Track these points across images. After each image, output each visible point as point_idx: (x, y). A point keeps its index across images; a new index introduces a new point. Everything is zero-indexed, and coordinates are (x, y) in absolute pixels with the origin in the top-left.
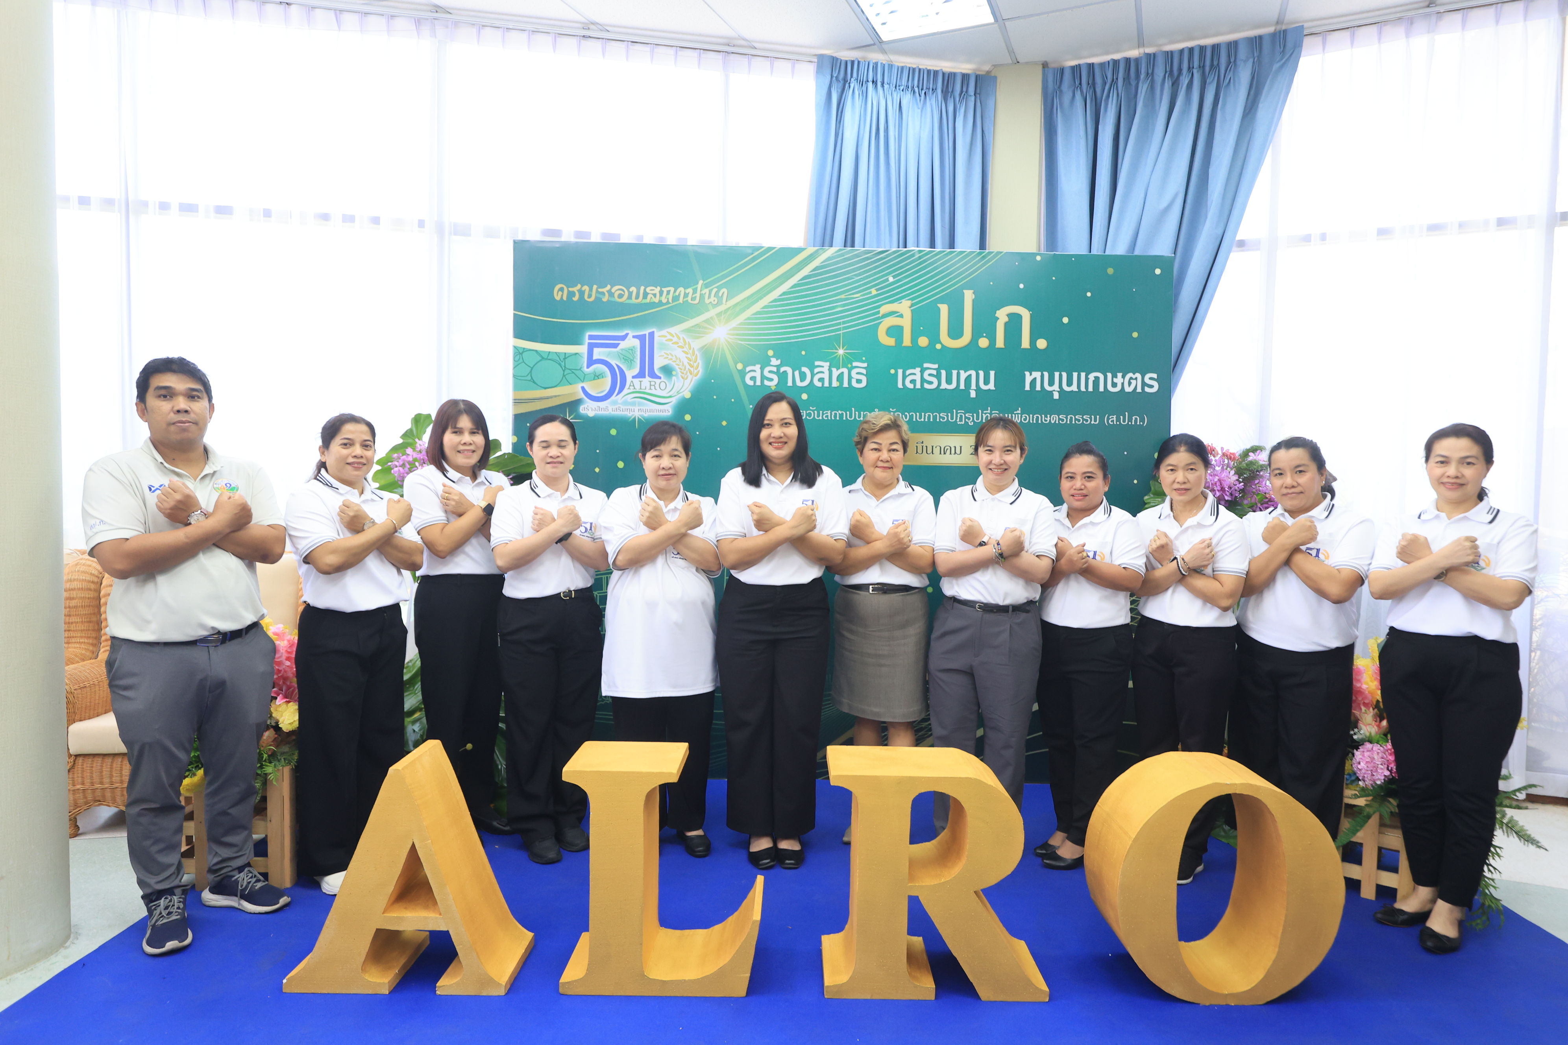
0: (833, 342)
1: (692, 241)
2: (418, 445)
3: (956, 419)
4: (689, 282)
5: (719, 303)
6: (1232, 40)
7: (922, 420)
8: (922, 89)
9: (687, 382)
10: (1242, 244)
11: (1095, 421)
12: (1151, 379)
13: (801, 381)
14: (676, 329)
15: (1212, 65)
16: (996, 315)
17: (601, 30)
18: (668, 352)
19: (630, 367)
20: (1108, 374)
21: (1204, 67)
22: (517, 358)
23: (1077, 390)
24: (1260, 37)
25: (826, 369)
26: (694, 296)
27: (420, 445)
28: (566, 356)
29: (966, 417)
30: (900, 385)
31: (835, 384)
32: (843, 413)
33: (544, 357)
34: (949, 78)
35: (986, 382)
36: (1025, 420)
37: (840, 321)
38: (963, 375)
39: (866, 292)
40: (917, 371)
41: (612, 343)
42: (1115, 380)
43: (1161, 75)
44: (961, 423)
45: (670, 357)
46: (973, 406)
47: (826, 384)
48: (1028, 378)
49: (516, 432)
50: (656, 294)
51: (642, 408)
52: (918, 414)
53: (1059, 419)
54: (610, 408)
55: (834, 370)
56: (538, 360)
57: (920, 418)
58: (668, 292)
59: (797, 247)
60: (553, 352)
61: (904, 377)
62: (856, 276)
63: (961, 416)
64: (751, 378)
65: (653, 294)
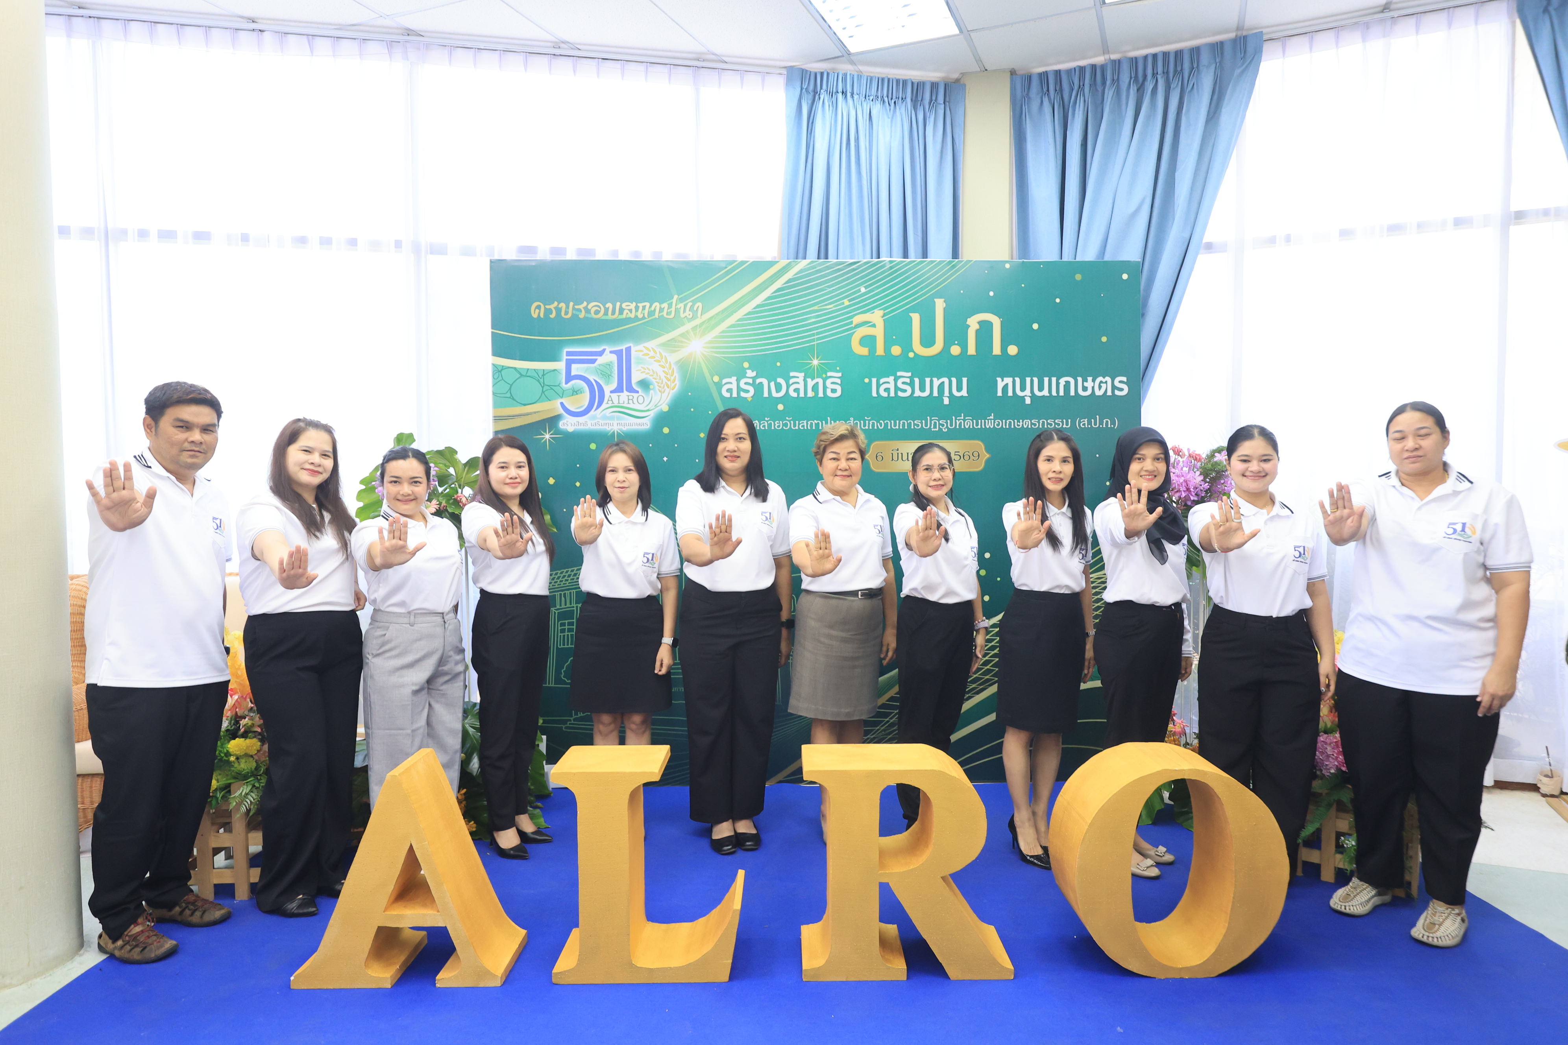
0: (807, 353)
1: (667, 257)
3: (931, 426)
4: (665, 297)
5: (694, 317)
6: (1194, 47)
7: (897, 427)
8: (891, 99)
9: (665, 395)
10: (1210, 247)
11: (1067, 424)
12: (1120, 382)
13: (777, 392)
14: (652, 344)
15: (1175, 71)
16: (967, 323)
17: (572, 49)
18: (645, 367)
19: (608, 383)
20: (1078, 378)
21: (1167, 72)
22: (496, 377)
23: (1049, 395)
24: (1222, 43)
25: (801, 380)
26: (669, 311)
28: (544, 373)
29: (940, 424)
30: (874, 394)
31: (810, 394)
33: (522, 374)
34: (918, 87)
35: (959, 389)
36: (998, 425)
37: (813, 332)
38: (937, 383)
39: (839, 303)
40: (891, 379)
41: (589, 359)
42: (1086, 384)
43: (1127, 81)
44: (935, 430)
46: (947, 413)
47: (802, 395)
48: (1000, 385)
50: (631, 309)
51: (620, 422)
52: (892, 422)
53: (1032, 424)
54: (589, 423)
55: (809, 380)
56: (517, 378)
57: (895, 426)
58: (644, 308)
59: (770, 260)
60: (532, 369)
61: (878, 386)
62: (829, 287)
63: (935, 423)
64: (728, 390)
65: (629, 310)
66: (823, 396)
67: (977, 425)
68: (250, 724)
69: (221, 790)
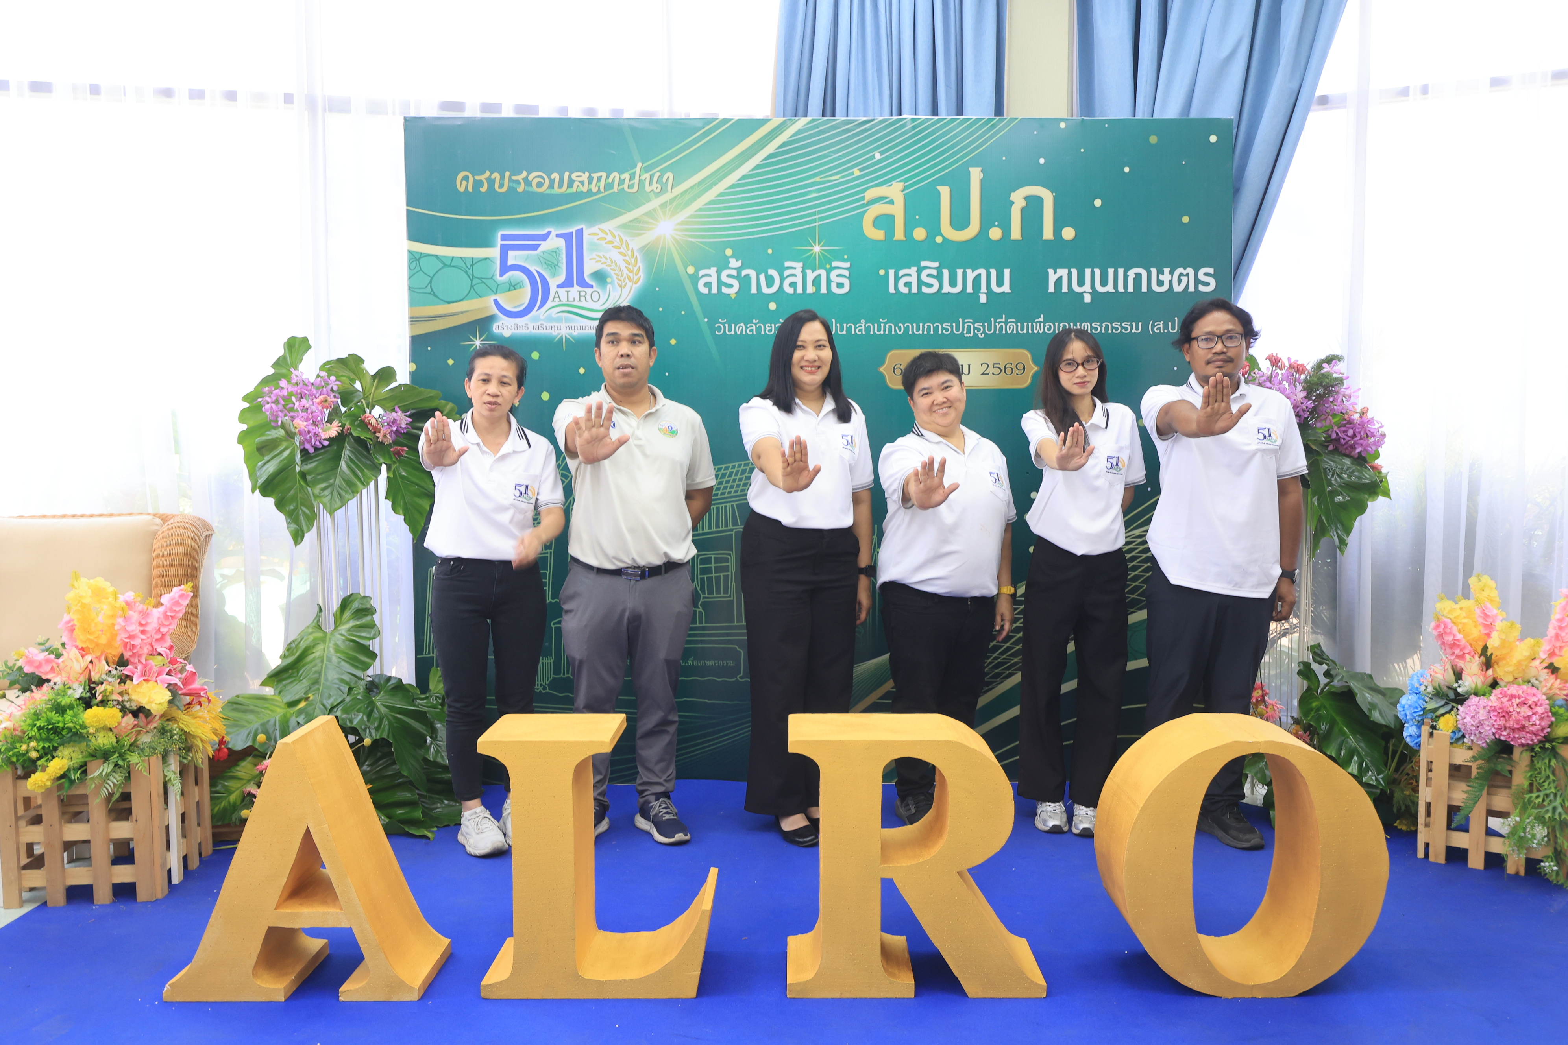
0: (806, 236)
1: (630, 113)
2: (294, 376)
3: (963, 330)
4: (625, 166)
5: (663, 191)
7: (920, 332)
9: (626, 291)
10: (1324, 101)
11: (1137, 329)
12: (1206, 274)
13: (768, 287)
14: (609, 225)
16: (1011, 199)
18: (601, 254)
19: (554, 274)
20: (1152, 269)
22: (413, 266)
23: (1114, 291)
25: (798, 272)
26: (631, 182)
27: (297, 376)
28: (474, 262)
29: (975, 328)
30: (892, 290)
31: (810, 289)
33: (446, 264)
35: (1000, 283)
36: (1049, 329)
37: (814, 210)
38: (971, 276)
39: (847, 173)
40: (913, 271)
41: (530, 244)
42: (1161, 277)
44: (968, 335)
45: (603, 260)
46: (984, 313)
47: (800, 290)
48: (1052, 278)
49: (414, 358)
50: (583, 181)
51: (570, 325)
52: (915, 325)
54: (531, 328)
55: (809, 272)
56: (439, 268)
57: (918, 330)
58: (599, 179)
59: (762, 118)
60: (458, 257)
61: (897, 279)
62: (834, 152)
63: (969, 327)
64: (706, 285)
65: (580, 182)
66: (826, 292)
67: (1022, 329)
68: (108, 690)
69: (76, 770)
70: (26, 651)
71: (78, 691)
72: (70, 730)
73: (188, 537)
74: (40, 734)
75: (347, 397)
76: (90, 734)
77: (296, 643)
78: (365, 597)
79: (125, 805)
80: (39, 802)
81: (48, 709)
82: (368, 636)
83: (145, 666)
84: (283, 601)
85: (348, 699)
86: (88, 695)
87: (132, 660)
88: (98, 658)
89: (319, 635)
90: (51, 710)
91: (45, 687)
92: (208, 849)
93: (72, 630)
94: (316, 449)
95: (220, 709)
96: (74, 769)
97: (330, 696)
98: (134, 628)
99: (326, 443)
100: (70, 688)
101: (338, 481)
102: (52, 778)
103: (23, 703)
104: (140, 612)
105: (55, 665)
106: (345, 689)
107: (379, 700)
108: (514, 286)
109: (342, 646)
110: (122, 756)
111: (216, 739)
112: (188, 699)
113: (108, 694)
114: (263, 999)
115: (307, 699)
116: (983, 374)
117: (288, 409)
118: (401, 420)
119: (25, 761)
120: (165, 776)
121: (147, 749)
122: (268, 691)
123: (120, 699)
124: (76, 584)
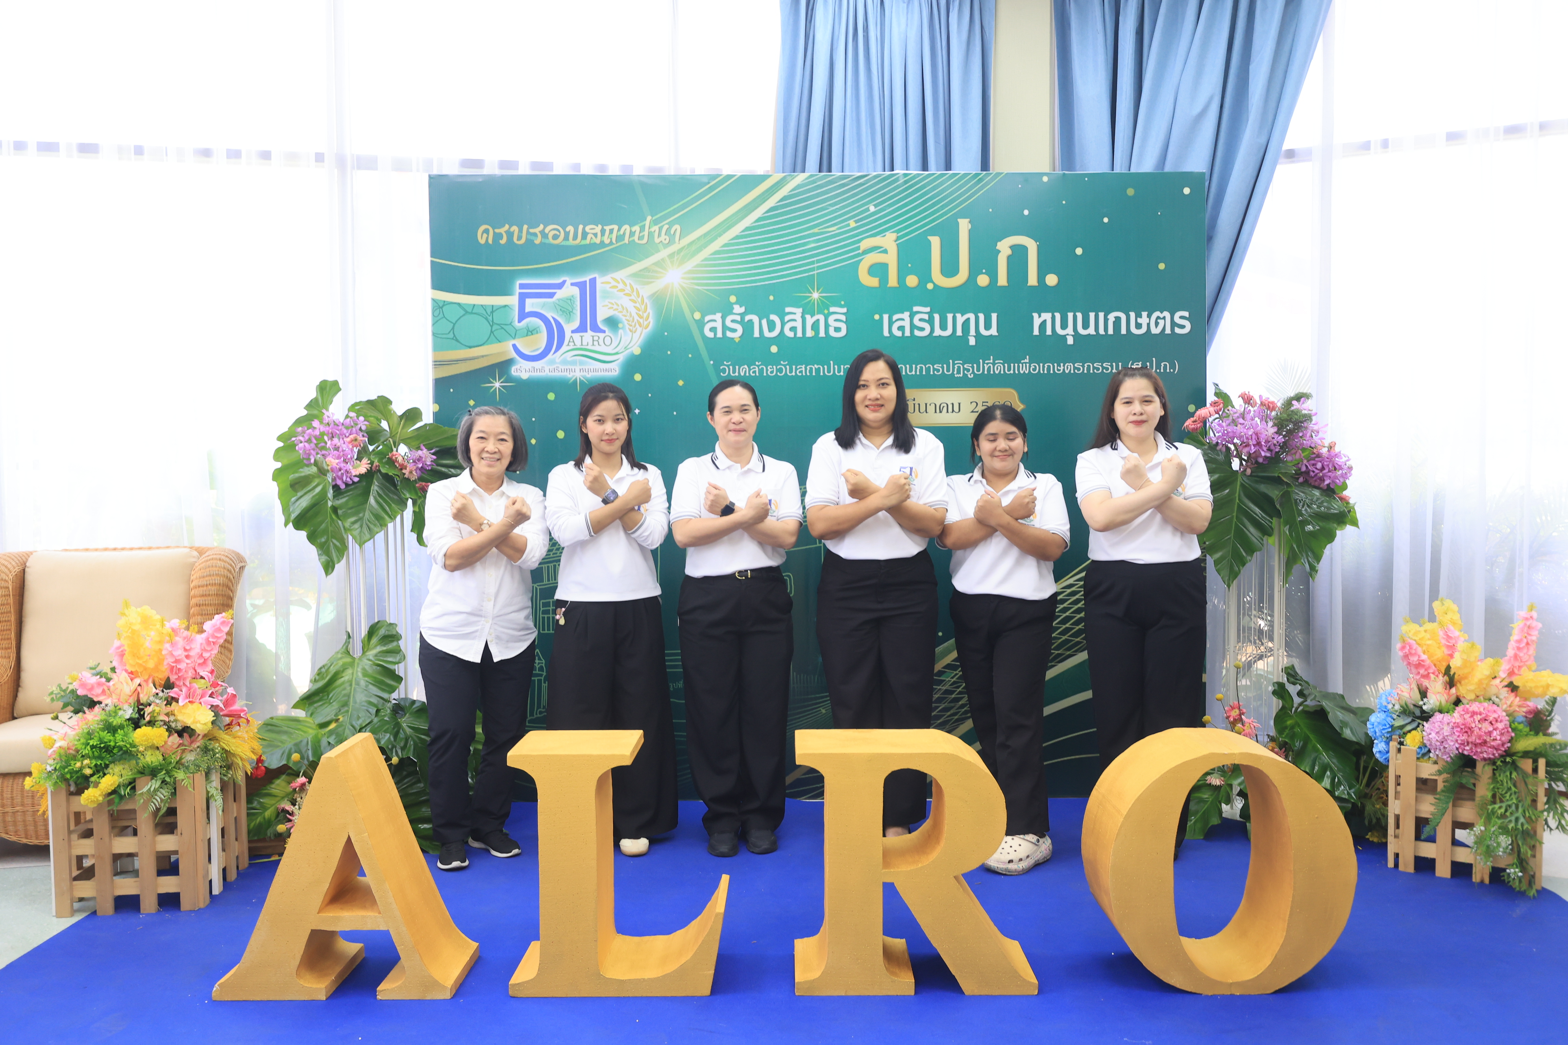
0: (805, 284)
1: (639, 170)
2: (325, 417)
3: (953, 370)
4: (636, 218)
5: (671, 242)
7: (913, 373)
10: (1291, 154)
12: (1181, 317)
13: (769, 331)
14: (621, 274)
16: (997, 248)
19: (569, 321)
20: (1130, 313)
22: (436, 313)
23: (1095, 333)
25: (798, 317)
26: (641, 235)
27: (328, 417)
28: (494, 309)
29: (964, 369)
30: (886, 333)
31: (810, 333)
32: (819, 368)
33: (468, 311)
35: (988, 326)
36: (1034, 369)
37: (814, 259)
38: (960, 319)
39: (843, 224)
40: (906, 315)
42: (1139, 320)
44: (958, 376)
45: (615, 307)
46: (972, 355)
47: (799, 334)
48: (1037, 321)
49: (437, 399)
50: (596, 233)
51: (584, 367)
53: (1075, 368)
55: (808, 317)
56: (462, 315)
58: (611, 231)
59: (762, 174)
60: (478, 305)
61: (891, 323)
62: (833, 205)
63: (959, 367)
64: (712, 329)
65: (594, 234)
66: (824, 336)
67: (1009, 370)
68: (157, 711)
69: (126, 786)
70: (80, 675)
71: (128, 712)
72: (120, 748)
73: (224, 568)
74: (93, 752)
75: (373, 436)
76: (140, 752)
77: (326, 668)
78: (391, 624)
79: (170, 820)
80: (89, 817)
81: (100, 729)
82: (394, 660)
83: (189, 689)
84: (311, 629)
85: (376, 720)
86: (137, 716)
87: (177, 683)
88: (146, 681)
89: (348, 660)
90: (103, 730)
91: (97, 708)
92: (245, 862)
93: (122, 655)
94: (347, 485)
95: (256, 731)
96: (123, 786)
97: (359, 718)
98: (179, 653)
99: (356, 479)
100: (120, 709)
101: (367, 515)
102: (104, 793)
103: (76, 723)
104: (185, 638)
105: (106, 689)
106: (373, 710)
107: (406, 722)
108: (531, 332)
109: (370, 671)
110: (168, 773)
111: (255, 758)
112: (228, 720)
113: (155, 714)
114: (306, 998)
115: (337, 720)
116: (972, 412)
117: (320, 447)
118: (426, 457)
119: (78, 778)
120: (208, 792)
121: (192, 767)
122: (300, 713)
123: (167, 719)
124: (126, 611)
